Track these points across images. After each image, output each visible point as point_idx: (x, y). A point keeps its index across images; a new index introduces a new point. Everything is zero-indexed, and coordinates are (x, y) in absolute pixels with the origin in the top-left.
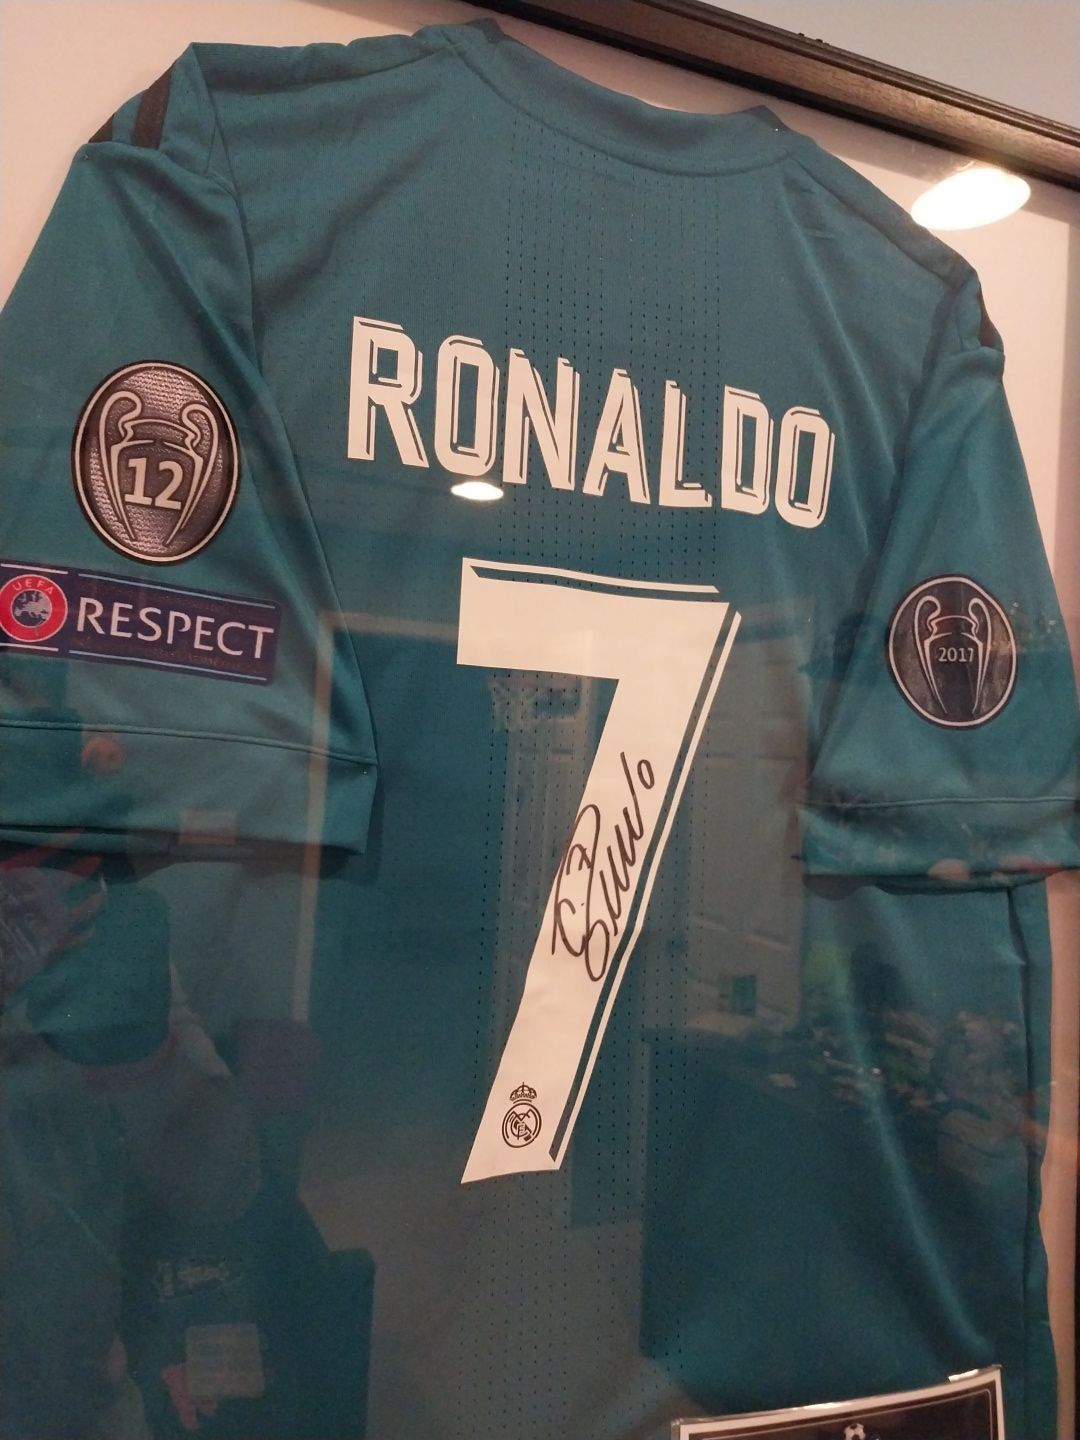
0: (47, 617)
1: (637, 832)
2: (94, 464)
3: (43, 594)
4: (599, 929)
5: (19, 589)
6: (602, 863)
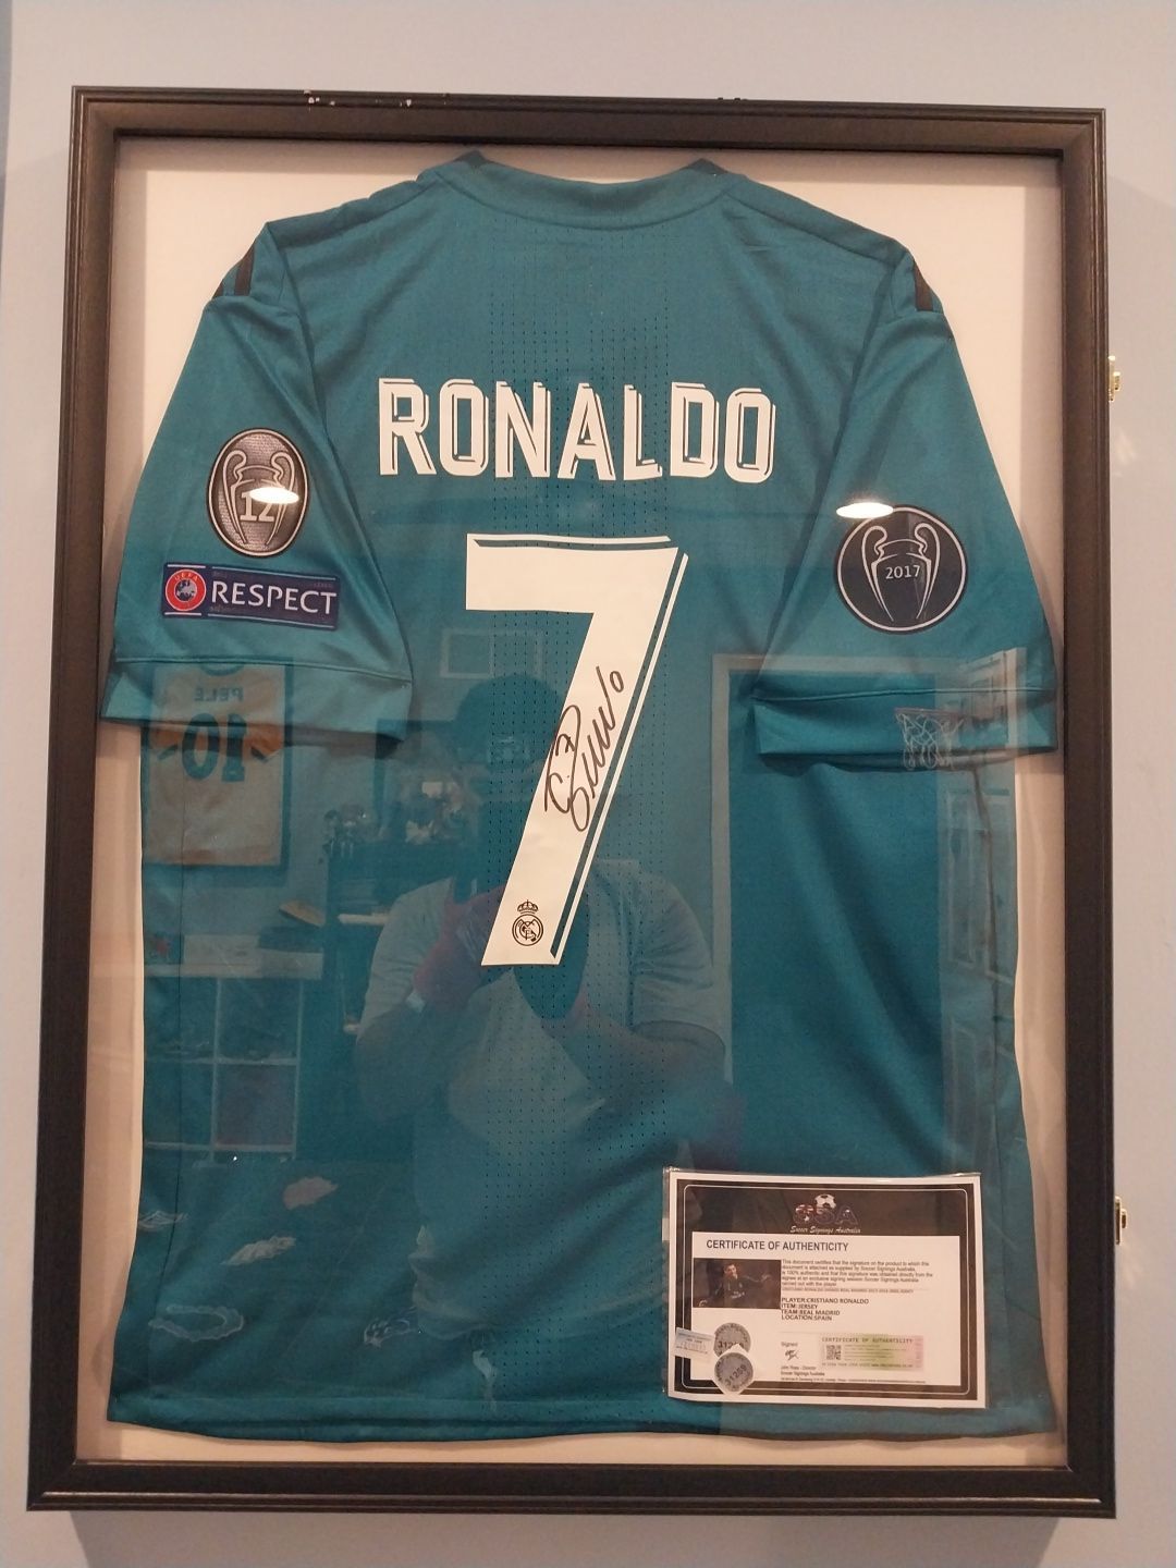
0: (194, 595)
1: (611, 724)
2: (221, 499)
3: (191, 581)
4: (580, 793)
5: (178, 580)
6: (583, 747)
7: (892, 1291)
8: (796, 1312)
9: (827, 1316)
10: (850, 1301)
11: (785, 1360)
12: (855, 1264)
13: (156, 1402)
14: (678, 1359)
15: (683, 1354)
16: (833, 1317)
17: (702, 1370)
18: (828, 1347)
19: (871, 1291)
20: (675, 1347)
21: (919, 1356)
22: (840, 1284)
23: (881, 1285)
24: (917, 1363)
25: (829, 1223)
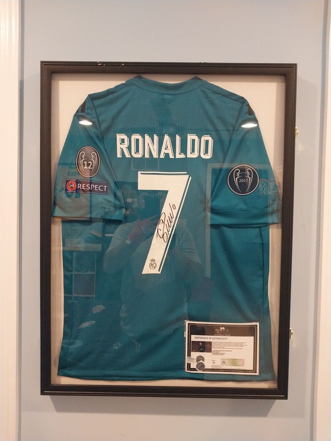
0: (74, 187)
2: (79, 163)
5: (70, 183)
7: (238, 349)
8: (215, 353)
9: (222, 354)
10: (228, 351)
11: (212, 364)
12: (229, 342)
13: (69, 372)
14: (188, 363)
15: (189, 362)
16: (224, 354)
17: (193, 366)
18: (223, 361)
19: (233, 349)
20: (187, 361)
21: (243, 363)
22: (225, 347)
23: (235, 347)
24: (243, 365)
25: (223, 333)
